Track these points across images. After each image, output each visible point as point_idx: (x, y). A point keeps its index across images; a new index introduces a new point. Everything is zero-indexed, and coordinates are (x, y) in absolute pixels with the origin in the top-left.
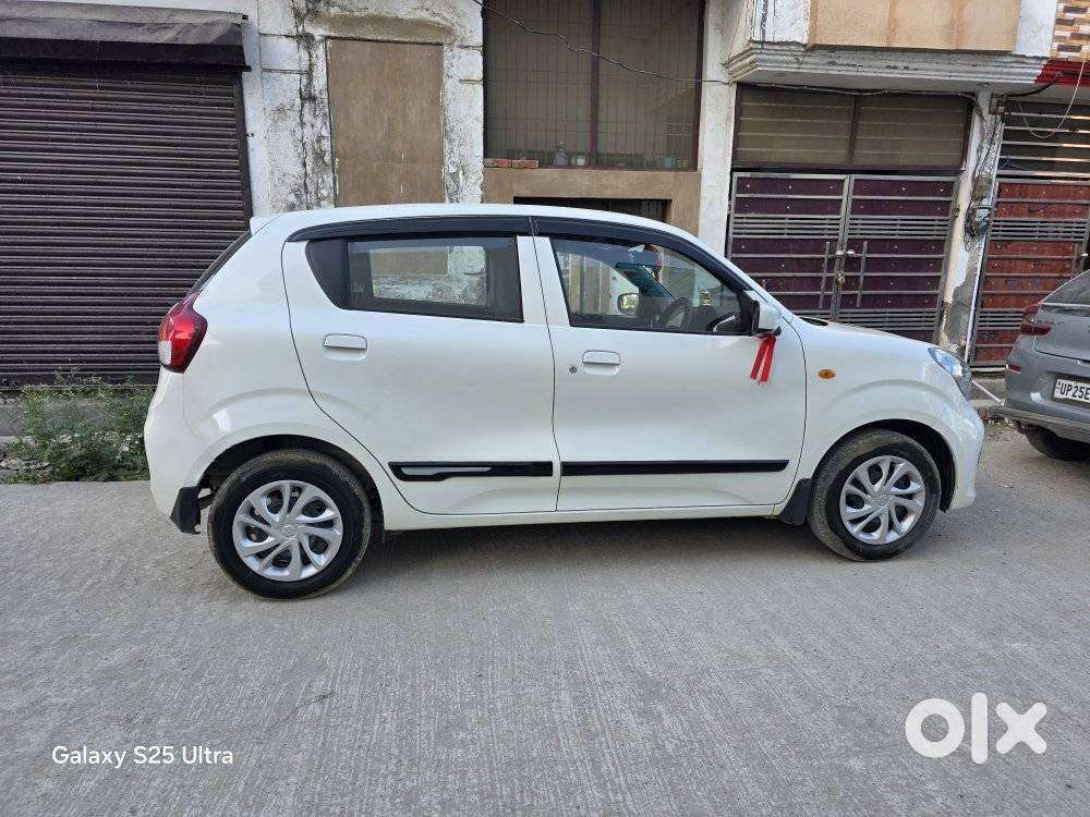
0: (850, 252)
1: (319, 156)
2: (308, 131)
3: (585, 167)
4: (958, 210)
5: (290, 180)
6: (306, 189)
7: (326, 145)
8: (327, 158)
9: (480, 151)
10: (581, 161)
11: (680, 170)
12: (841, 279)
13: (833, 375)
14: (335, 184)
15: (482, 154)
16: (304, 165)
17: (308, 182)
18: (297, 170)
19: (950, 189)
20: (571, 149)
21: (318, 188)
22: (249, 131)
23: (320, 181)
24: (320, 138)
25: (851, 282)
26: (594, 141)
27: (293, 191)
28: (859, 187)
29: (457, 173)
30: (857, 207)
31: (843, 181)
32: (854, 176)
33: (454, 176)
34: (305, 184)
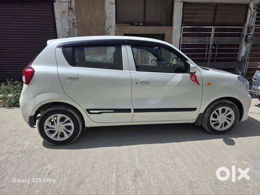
0: (213, 48)
1: (74, 24)
2: (71, 17)
3: (142, 26)
4: (243, 36)
5: (67, 30)
6: (71, 32)
7: (75, 21)
8: (76, 24)
9: (114, 22)
10: (141, 24)
11: (168, 26)
12: (210, 55)
13: (210, 84)
14: (78, 31)
15: (115, 23)
16: (70, 26)
17: (71, 31)
18: (68, 27)
19: (241, 30)
20: (139, 21)
21: (73, 33)
22: (56, 18)
23: (74, 30)
24: (74, 19)
25: (213, 56)
26: (145, 19)
27: (67, 33)
28: (216, 30)
29: (109, 28)
30: (215, 35)
31: (212, 28)
32: (215, 27)
33: (108, 29)
34: (70, 31)
